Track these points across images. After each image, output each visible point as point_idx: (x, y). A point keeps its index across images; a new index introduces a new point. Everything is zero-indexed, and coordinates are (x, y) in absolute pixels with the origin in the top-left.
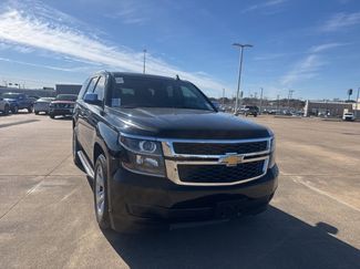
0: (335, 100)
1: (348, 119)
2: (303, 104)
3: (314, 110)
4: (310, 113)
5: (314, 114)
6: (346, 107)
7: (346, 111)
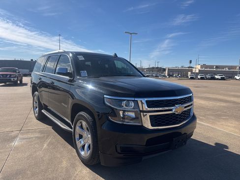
0: (182, 67)
1: (192, 78)
2: (164, 70)
3: (171, 73)
4: (170, 75)
5: (171, 76)
6: (189, 71)
7: (189, 73)
